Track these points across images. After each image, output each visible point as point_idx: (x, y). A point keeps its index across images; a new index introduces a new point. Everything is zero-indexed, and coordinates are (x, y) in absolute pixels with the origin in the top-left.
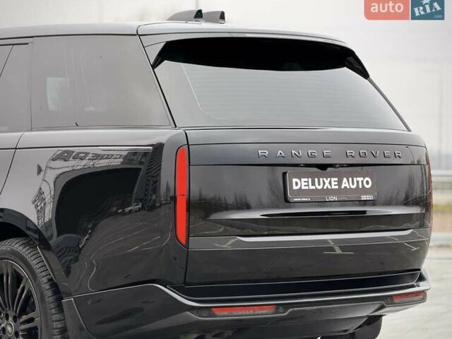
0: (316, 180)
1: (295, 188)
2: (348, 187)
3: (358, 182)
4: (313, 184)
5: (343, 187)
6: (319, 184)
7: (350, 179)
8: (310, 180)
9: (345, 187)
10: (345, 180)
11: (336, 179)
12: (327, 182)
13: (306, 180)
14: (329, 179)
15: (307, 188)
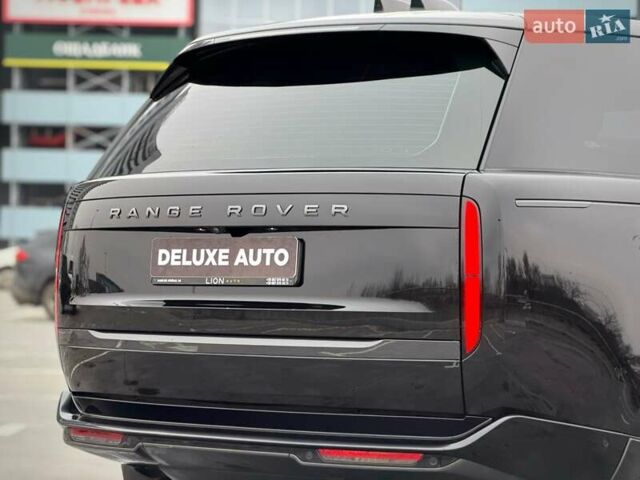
0: (195, 251)
1: (161, 263)
2: (246, 264)
3: (264, 256)
4: (189, 258)
5: (236, 263)
6: (198, 258)
7: (251, 251)
8: (185, 251)
9: (241, 264)
10: (242, 252)
11: (227, 251)
12: (211, 255)
13: (179, 251)
14: (215, 251)
15: (178, 263)
